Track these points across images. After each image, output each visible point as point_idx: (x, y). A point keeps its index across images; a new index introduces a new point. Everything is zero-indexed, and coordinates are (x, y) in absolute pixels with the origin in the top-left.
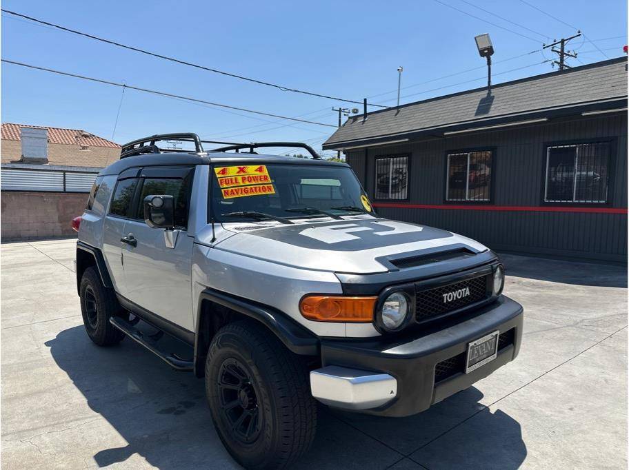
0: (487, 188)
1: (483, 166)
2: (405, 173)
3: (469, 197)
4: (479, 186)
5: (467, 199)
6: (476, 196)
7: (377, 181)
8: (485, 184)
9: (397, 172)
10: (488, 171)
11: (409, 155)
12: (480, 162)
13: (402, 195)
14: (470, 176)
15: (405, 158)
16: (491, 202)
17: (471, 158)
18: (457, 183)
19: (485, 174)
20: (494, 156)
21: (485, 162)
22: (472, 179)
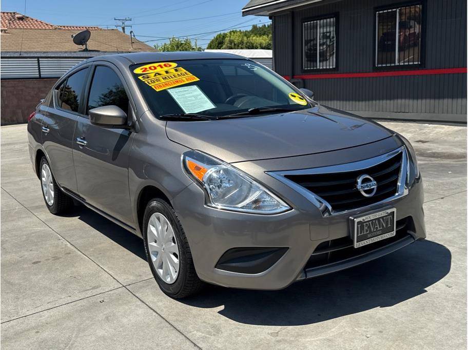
0: (416, 49)
1: (412, 23)
2: (333, 37)
3: (399, 62)
4: (409, 47)
5: (397, 64)
6: (406, 60)
7: (305, 48)
8: (415, 45)
9: (325, 36)
10: (417, 29)
11: (336, 15)
12: (410, 18)
13: (331, 64)
14: (400, 36)
15: (332, 19)
16: (422, 66)
17: (401, 14)
18: (386, 46)
19: (415, 33)
20: (424, 11)
21: (415, 19)
22: (402, 39)
